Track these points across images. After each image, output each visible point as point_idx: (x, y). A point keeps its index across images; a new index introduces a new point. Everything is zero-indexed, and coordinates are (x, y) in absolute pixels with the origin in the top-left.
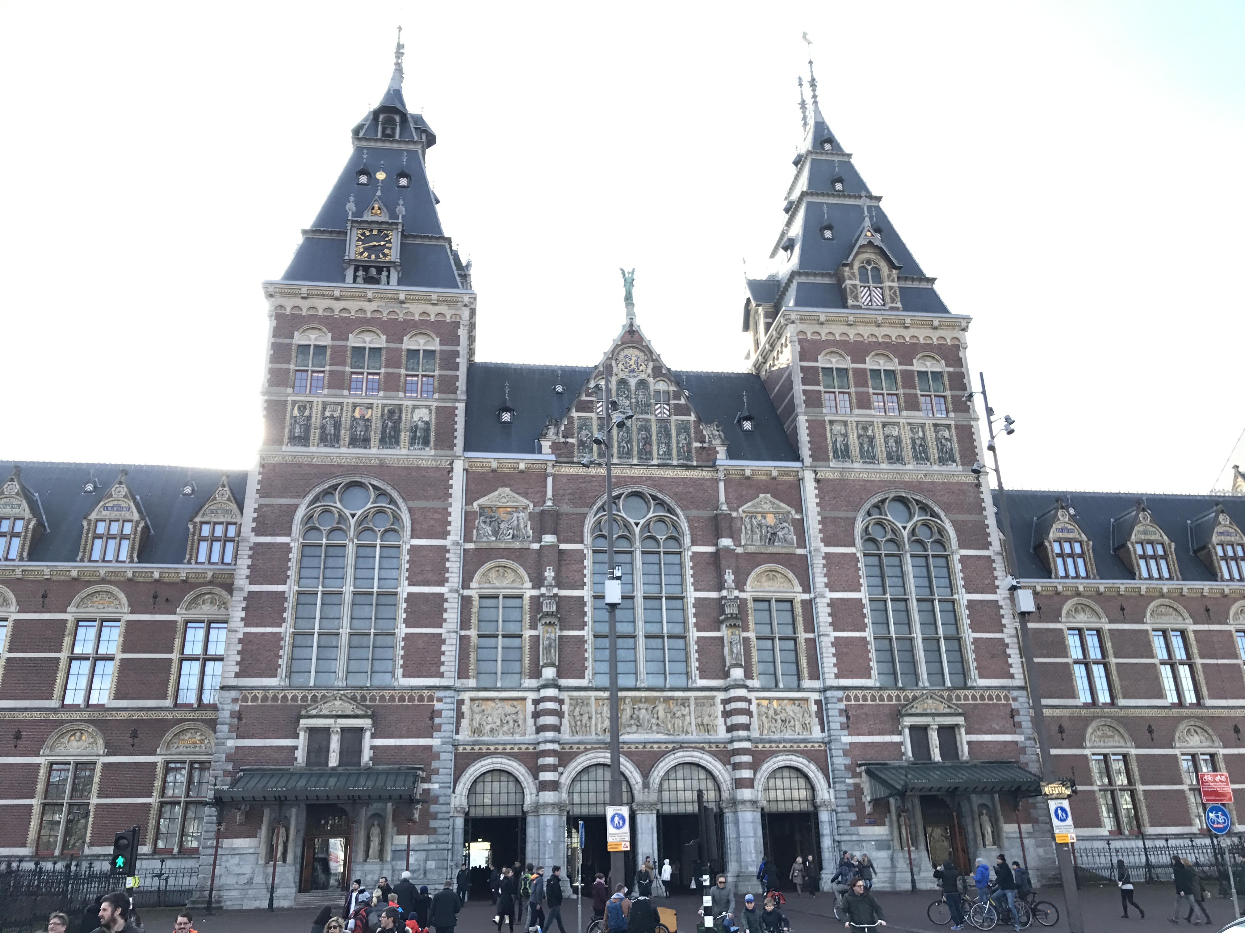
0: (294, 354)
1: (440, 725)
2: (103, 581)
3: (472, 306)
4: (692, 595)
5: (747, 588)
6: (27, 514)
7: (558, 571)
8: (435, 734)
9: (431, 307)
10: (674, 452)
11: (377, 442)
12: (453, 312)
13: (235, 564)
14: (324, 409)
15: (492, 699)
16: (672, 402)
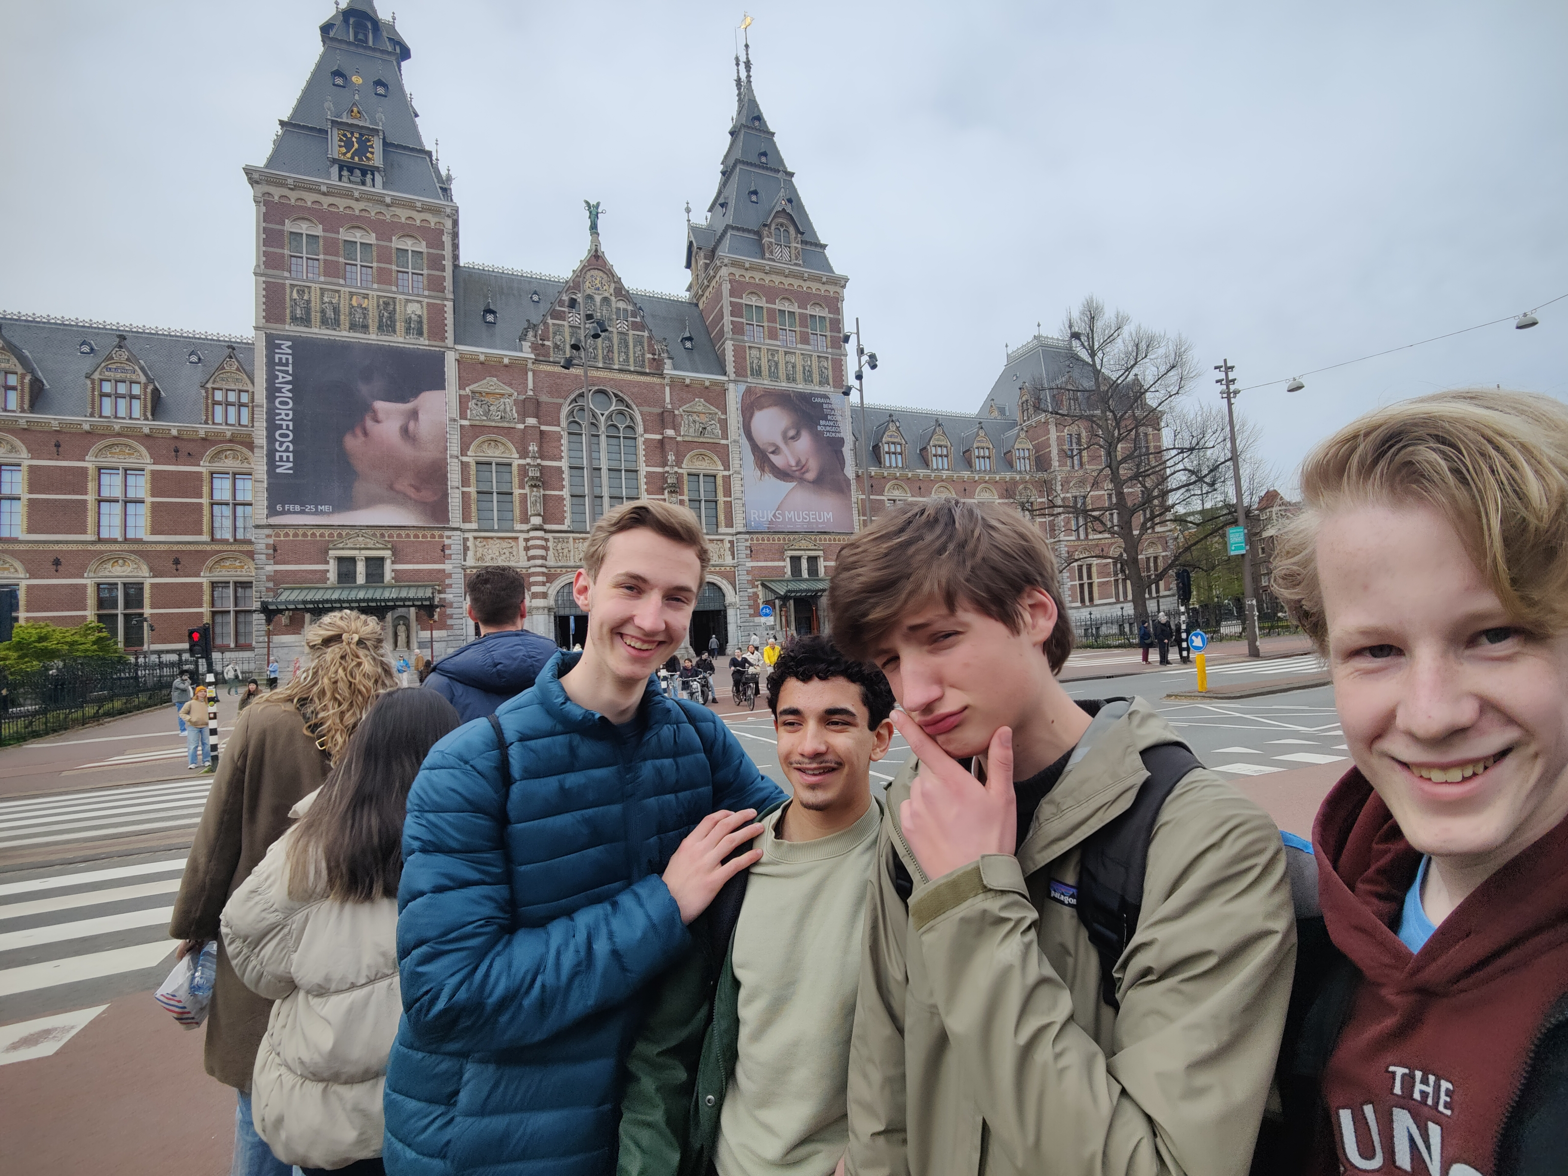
0: (286, 240)
1: (451, 555)
2: (119, 435)
3: (455, 217)
4: (644, 469)
5: (684, 466)
6: (20, 370)
7: (540, 447)
8: (446, 561)
9: (416, 213)
10: (632, 360)
11: (376, 329)
12: (437, 220)
13: (253, 426)
14: (322, 295)
15: (492, 538)
16: (630, 319)
